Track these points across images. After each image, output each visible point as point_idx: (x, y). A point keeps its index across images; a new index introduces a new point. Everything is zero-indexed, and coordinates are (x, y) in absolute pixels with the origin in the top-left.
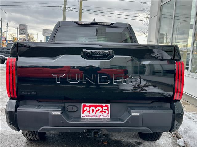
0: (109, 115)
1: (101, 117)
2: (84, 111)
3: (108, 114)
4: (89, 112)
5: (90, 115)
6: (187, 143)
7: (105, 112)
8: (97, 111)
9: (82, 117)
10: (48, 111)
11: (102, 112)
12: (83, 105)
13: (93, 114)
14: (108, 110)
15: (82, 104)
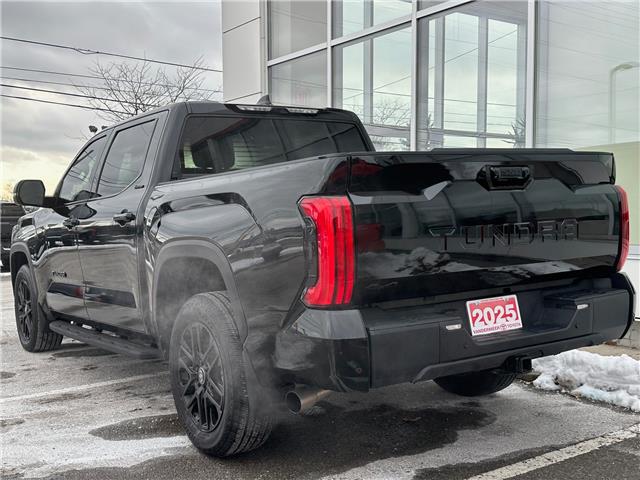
0: (520, 321)
1: (508, 329)
2: (474, 319)
3: (517, 318)
4: (483, 320)
5: (486, 327)
6: (567, 379)
7: (511, 315)
8: (496, 315)
9: (473, 334)
10: (436, 325)
11: (505, 316)
12: (471, 305)
13: (491, 324)
14: (515, 309)
15: (468, 303)
